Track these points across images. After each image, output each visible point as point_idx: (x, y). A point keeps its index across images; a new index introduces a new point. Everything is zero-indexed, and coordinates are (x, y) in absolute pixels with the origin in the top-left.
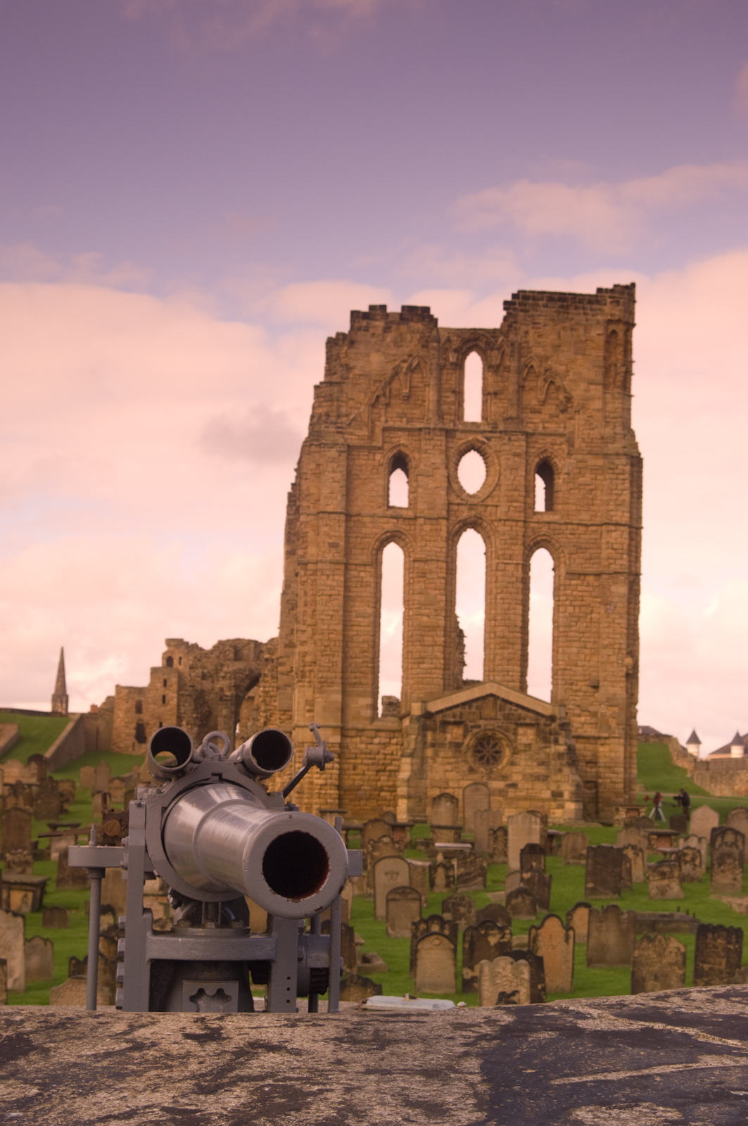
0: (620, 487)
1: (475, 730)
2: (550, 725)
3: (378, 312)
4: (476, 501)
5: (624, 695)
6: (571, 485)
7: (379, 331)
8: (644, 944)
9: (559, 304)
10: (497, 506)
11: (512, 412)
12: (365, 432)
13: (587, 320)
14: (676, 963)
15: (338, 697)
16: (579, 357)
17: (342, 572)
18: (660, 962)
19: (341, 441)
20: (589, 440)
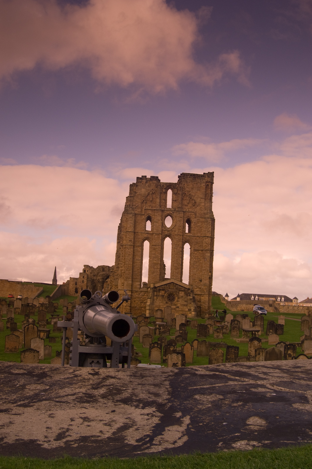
0: (208, 227)
1: (168, 292)
2: (188, 291)
3: (144, 178)
4: (169, 230)
5: (209, 283)
6: (195, 226)
7: (144, 183)
8: (213, 351)
9: (193, 177)
10: (175, 231)
11: (180, 206)
12: (140, 210)
13: (201, 181)
14: (221, 356)
15: (131, 282)
16: (198, 191)
17: (132, 248)
18: (217, 356)
19: (133, 212)
20: (200, 214)
